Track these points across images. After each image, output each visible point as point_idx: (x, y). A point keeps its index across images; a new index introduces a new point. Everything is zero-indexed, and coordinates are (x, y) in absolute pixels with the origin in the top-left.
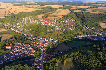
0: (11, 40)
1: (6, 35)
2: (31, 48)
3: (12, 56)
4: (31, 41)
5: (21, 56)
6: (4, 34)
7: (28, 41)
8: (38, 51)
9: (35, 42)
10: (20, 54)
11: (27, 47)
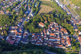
0: (48, 16)
1: (47, 7)
2: (67, 38)
3: (40, 39)
4: (72, 27)
5: (50, 43)
6: (45, 4)
7: (67, 24)
8: (74, 47)
9: (76, 30)
10: (50, 39)
11: (63, 32)
